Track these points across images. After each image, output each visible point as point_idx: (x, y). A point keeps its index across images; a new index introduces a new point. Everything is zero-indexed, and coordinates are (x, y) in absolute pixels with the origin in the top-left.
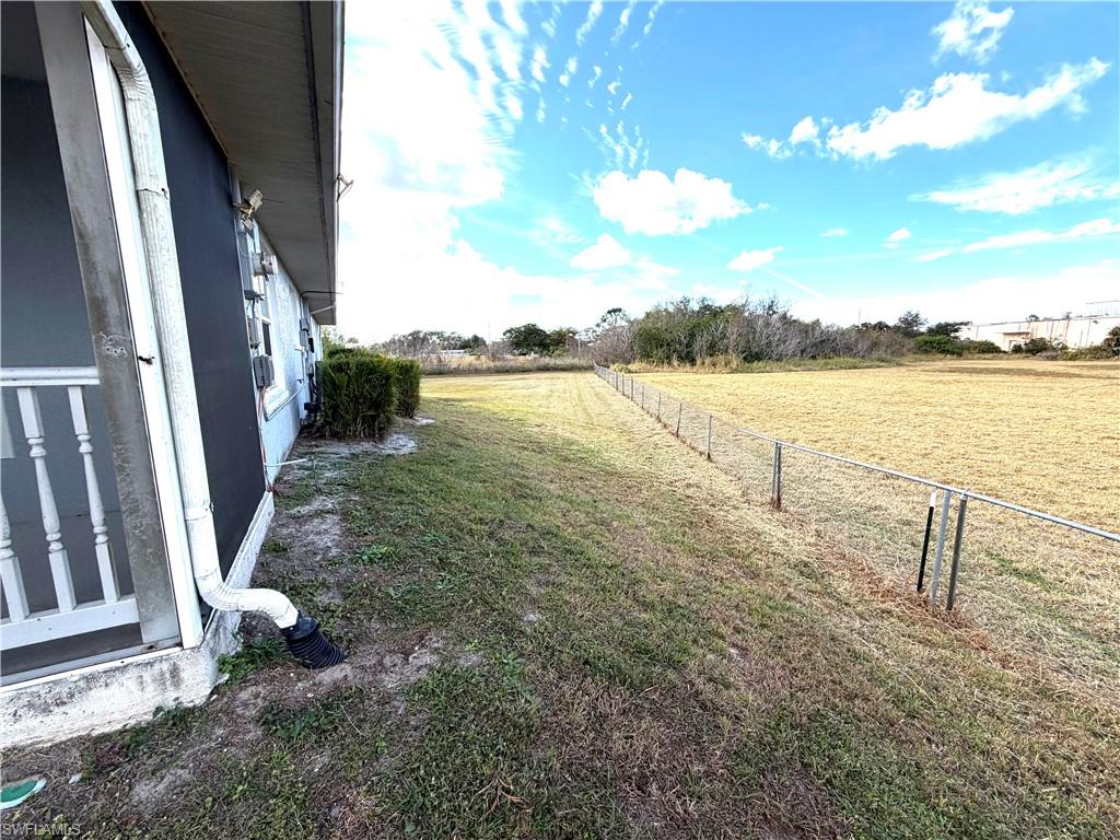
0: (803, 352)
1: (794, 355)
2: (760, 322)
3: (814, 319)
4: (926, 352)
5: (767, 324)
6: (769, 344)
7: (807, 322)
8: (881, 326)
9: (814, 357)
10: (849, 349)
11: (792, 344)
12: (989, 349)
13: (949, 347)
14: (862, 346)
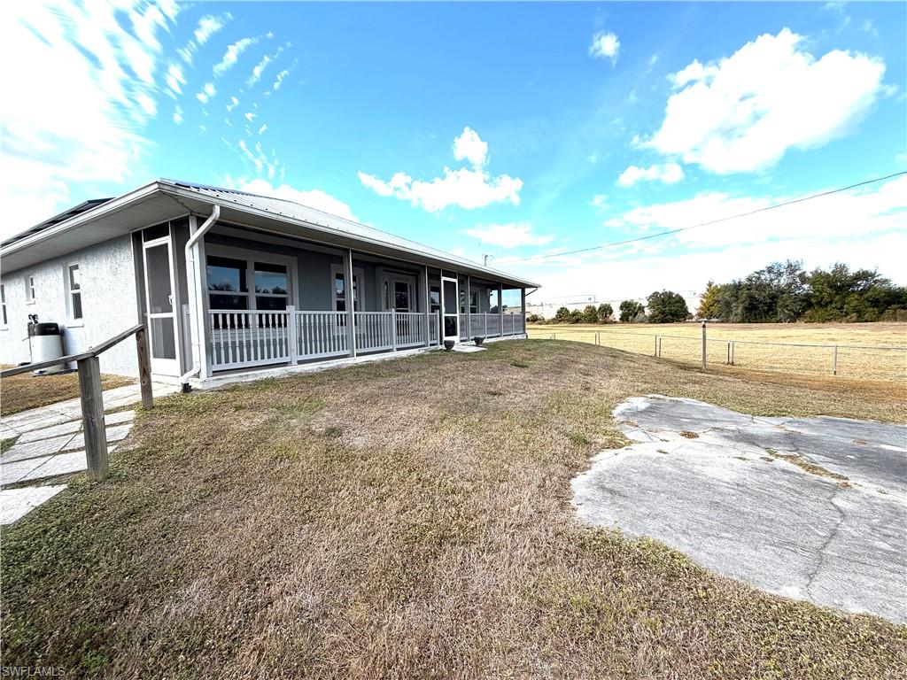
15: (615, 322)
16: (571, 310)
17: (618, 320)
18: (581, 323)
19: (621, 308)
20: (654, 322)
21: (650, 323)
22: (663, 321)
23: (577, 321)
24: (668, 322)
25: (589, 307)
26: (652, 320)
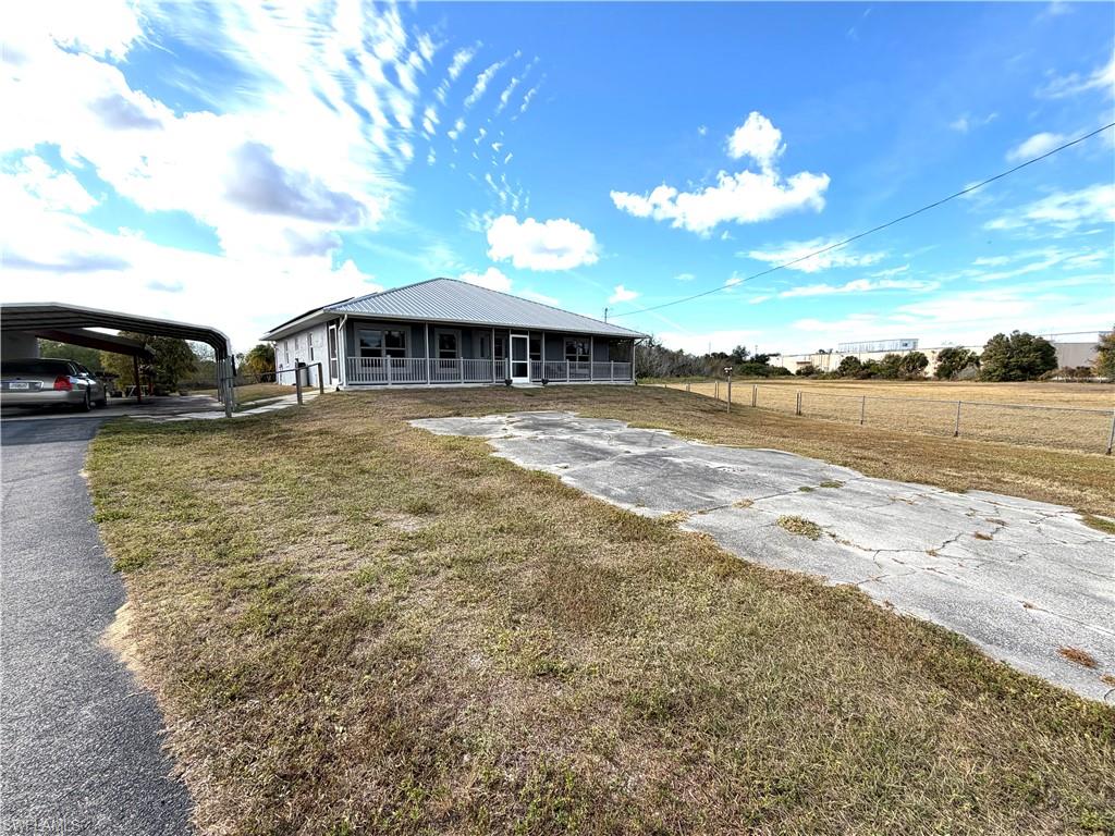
0: (672, 372)
1: (666, 374)
2: (645, 352)
3: (678, 349)
4: (748, 374)
5: (650, 354)
6: (651, 367)
7: (674, 351)
8: (722, 356)
9: (678, 376)
10: (699, 371)
11: (665, 368)
12: (784, 372)
13: (761, 371)
14: (707, 369)
15: (926, 379)
16: (864, 359)
17: (930, 375)
18: (875, 378)
19: (940, 358)
20: (990, 380)
21: (983, 380)
22: (1005, 378)
23: (868, 376)
24: (1013, 381)
25: (889, 357)
26: (988, 377)
